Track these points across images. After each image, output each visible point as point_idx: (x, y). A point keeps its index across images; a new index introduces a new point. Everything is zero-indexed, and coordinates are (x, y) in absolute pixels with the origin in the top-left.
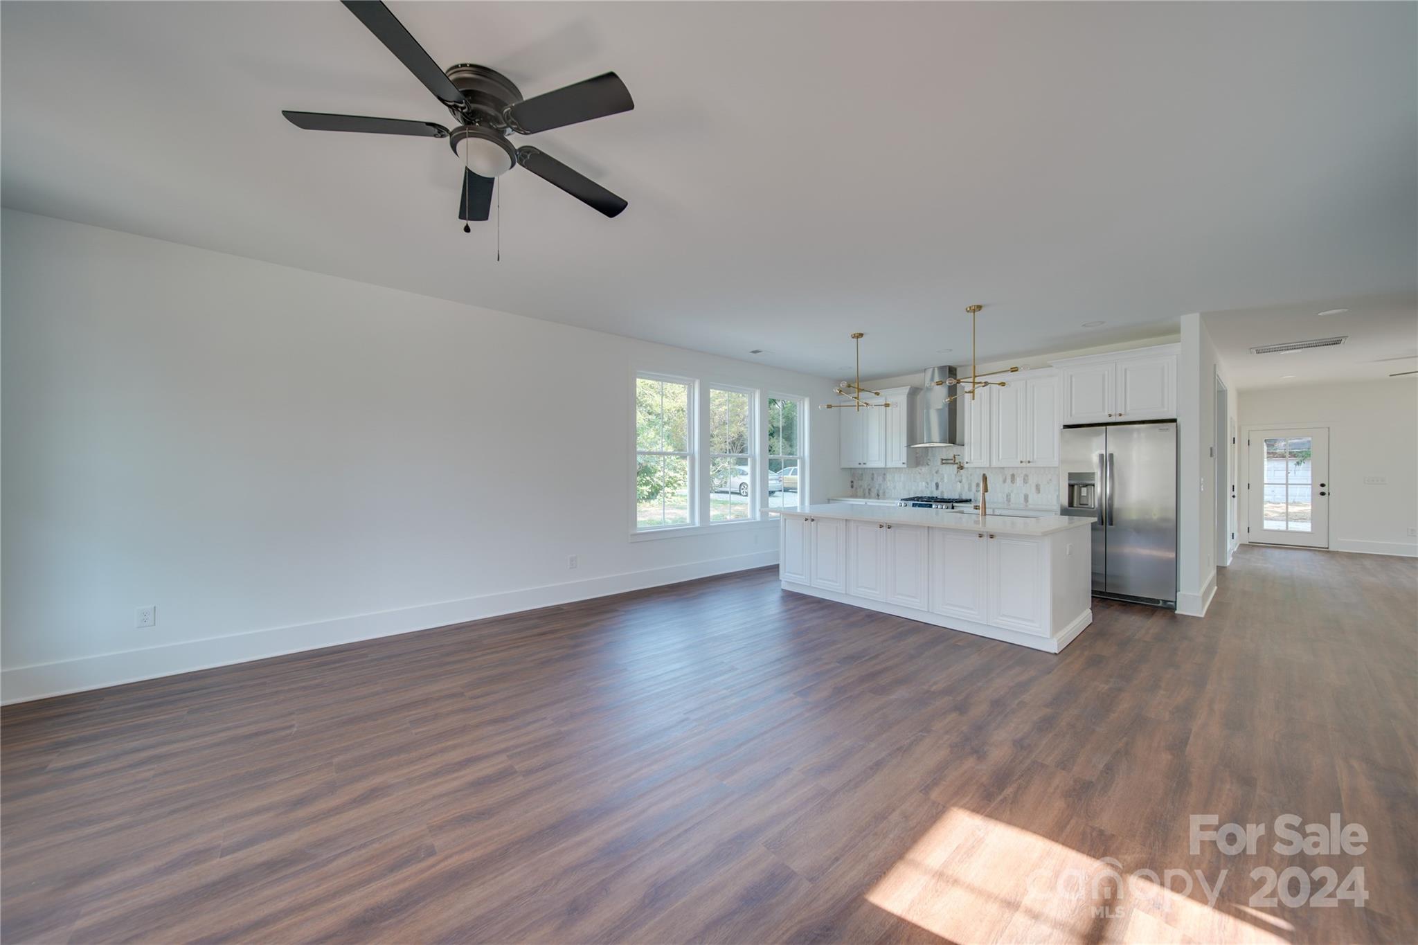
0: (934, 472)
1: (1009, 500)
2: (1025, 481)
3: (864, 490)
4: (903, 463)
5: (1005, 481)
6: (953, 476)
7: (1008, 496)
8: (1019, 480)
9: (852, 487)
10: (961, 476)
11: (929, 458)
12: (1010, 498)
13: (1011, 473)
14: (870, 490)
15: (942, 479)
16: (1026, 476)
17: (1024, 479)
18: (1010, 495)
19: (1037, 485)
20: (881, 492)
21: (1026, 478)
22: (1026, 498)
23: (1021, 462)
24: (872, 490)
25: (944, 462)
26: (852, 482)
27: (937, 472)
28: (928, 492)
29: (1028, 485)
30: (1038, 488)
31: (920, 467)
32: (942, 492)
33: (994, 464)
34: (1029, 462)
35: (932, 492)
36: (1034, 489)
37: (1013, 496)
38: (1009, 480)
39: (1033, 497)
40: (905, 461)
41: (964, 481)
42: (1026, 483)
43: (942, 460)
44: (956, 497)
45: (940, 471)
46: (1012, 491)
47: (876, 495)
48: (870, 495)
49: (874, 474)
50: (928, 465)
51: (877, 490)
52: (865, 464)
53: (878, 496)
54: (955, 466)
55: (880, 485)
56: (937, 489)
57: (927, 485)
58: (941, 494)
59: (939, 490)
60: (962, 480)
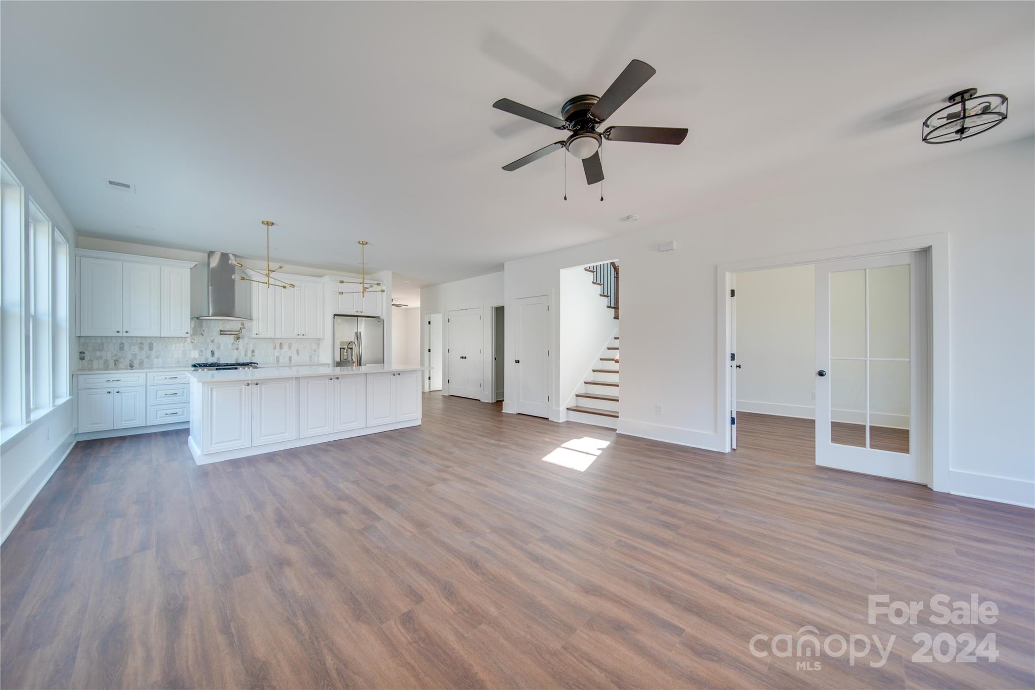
0: (209, 341)
1: (278, 361)
2: (290, 348)
3: (106, 361)
4: (187, 333)
5: (275, 348)
6: (230, 346)
8: (285, 347)
10: (238, 345)
11: (203, 329)
12: (279, 360)
13: (280, 342)
15: (219, 347)
16: (290, 344)
17: (289, 346)
18: (279, 357)
19: (297, 350)
20: (139, 362)
22: (290, 358)
23: (298, 335)
24: (122, 360)
25: (222, 333)
27: (212, 341)
28: (203, 358)
30: (298, 352)
32: (219, 359)
33: (278, 335)
34: (303, 335)
35: (207, 359)
36: (295, 352)
37: (281, 358)
38: (278, 347)
39: (295, 358)
40: (188, 331)
41: (241, 348)
42: (290, 349)
43: (221, 331)
44: (234, 362)
45: (216, 341)
46: (280, 355)
47: (129, 366)
48: (117, 366)
49: (123, 344)
50: (203, 335)
51: (130, 360)
52: (127, 332)
53: (132, 367)
54: (232, 337)
55: (135, 355)
56: (212, 355)
57: (201, 353)
58: (217, 360)
59: (214, 355)
60: (238, 347)
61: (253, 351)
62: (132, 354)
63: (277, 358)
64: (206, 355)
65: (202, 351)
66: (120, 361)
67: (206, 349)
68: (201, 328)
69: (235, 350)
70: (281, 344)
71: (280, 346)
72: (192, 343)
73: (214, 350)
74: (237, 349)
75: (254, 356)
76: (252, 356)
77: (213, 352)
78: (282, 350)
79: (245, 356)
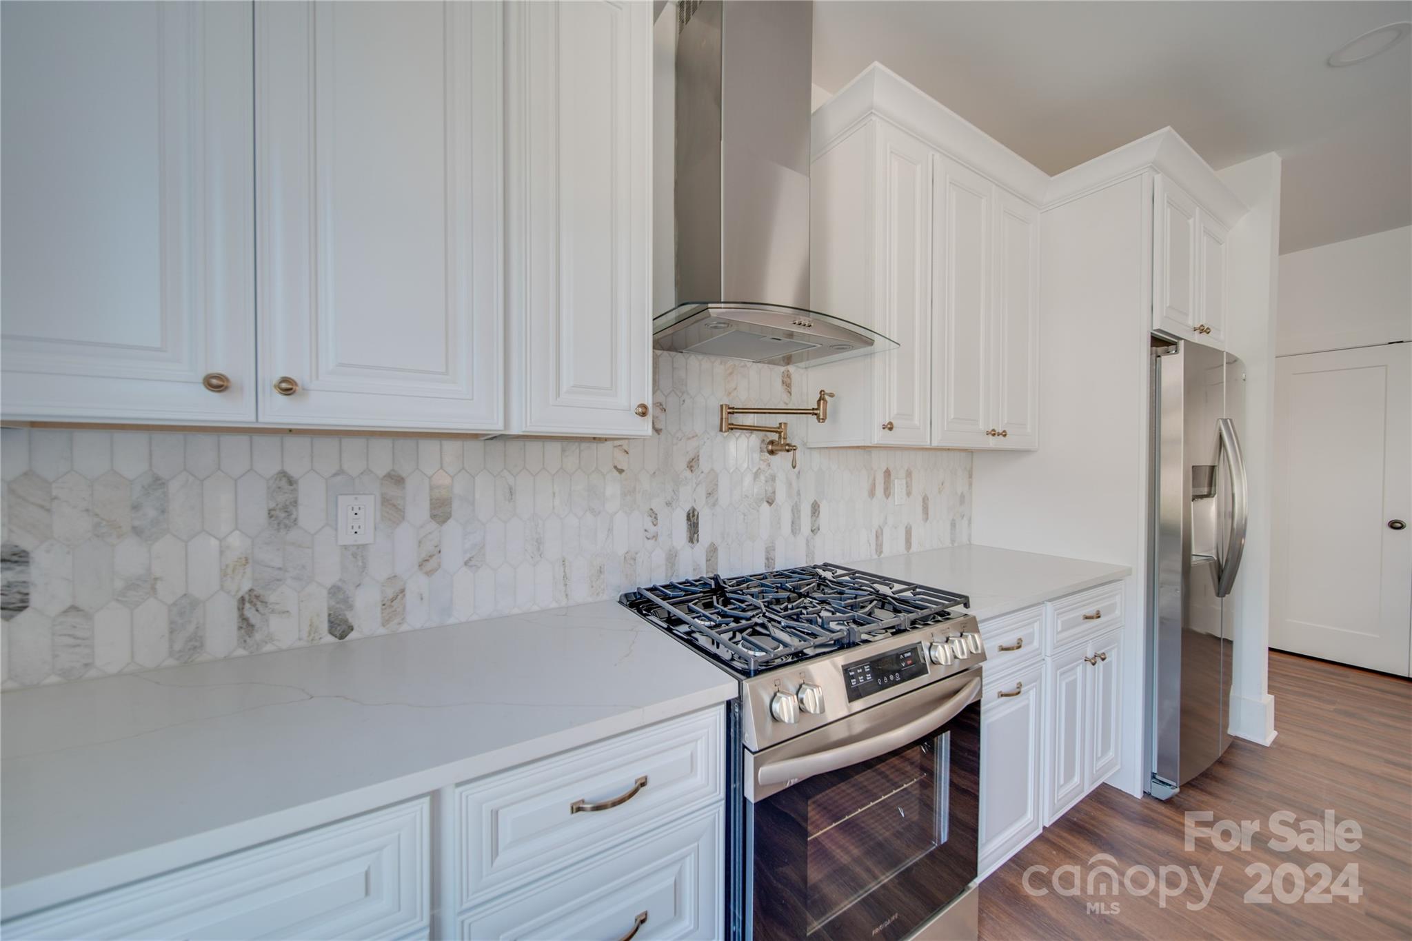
0: (681, 464)
1: (879, 549)
2: (910, 490)
4: (642, 414)
5: (872, 493)
6: (748, 487)
7: (879, 535)
8: (900, 487)
10: (773, 478)
11: (658, 396)
12: (881, 545)
15: (714, 494)
17: (907, 483)
18: (882, 531)
22: (909, 535)
23: (992, 433)
25: (726, 420)
27: (692, 465)
28: (659, 557)
29: (911, 498)
30: (927, 506)
36: (919, 510)
37: (886, 536)
38: (880, 491)
39: (921, 533)
41: (781, 496)
42: (908, 494)
43: (733, 411)
45: (704, 464)
46: (886, 522)
47: (325, 626)
48: (258, 636)
49: (291, 482)
51: (335, 591)
52: (288, 388)
53: (342, 637)
54: (755, 439)
55: (358, 553)
56: (691, 540)
57: (649, 526)
58: (708, 560)
59: (698, 541)
60: (774, 492)
61: (815, 509)
62: (346, 547)
63: (877, 537)
64: (670, 536)
65: (654, 515)
66: (272, 598)
67: (668, 504)
69: (765, 503)
70: (887, 473)
71: (885, 483)
72: (621, 471)
73: (698, 509)
74: (770, 501)
75: (819, 529)
76: (812, 531)
77: (693, 516)
78: (890, 498)
79: (792, 531)
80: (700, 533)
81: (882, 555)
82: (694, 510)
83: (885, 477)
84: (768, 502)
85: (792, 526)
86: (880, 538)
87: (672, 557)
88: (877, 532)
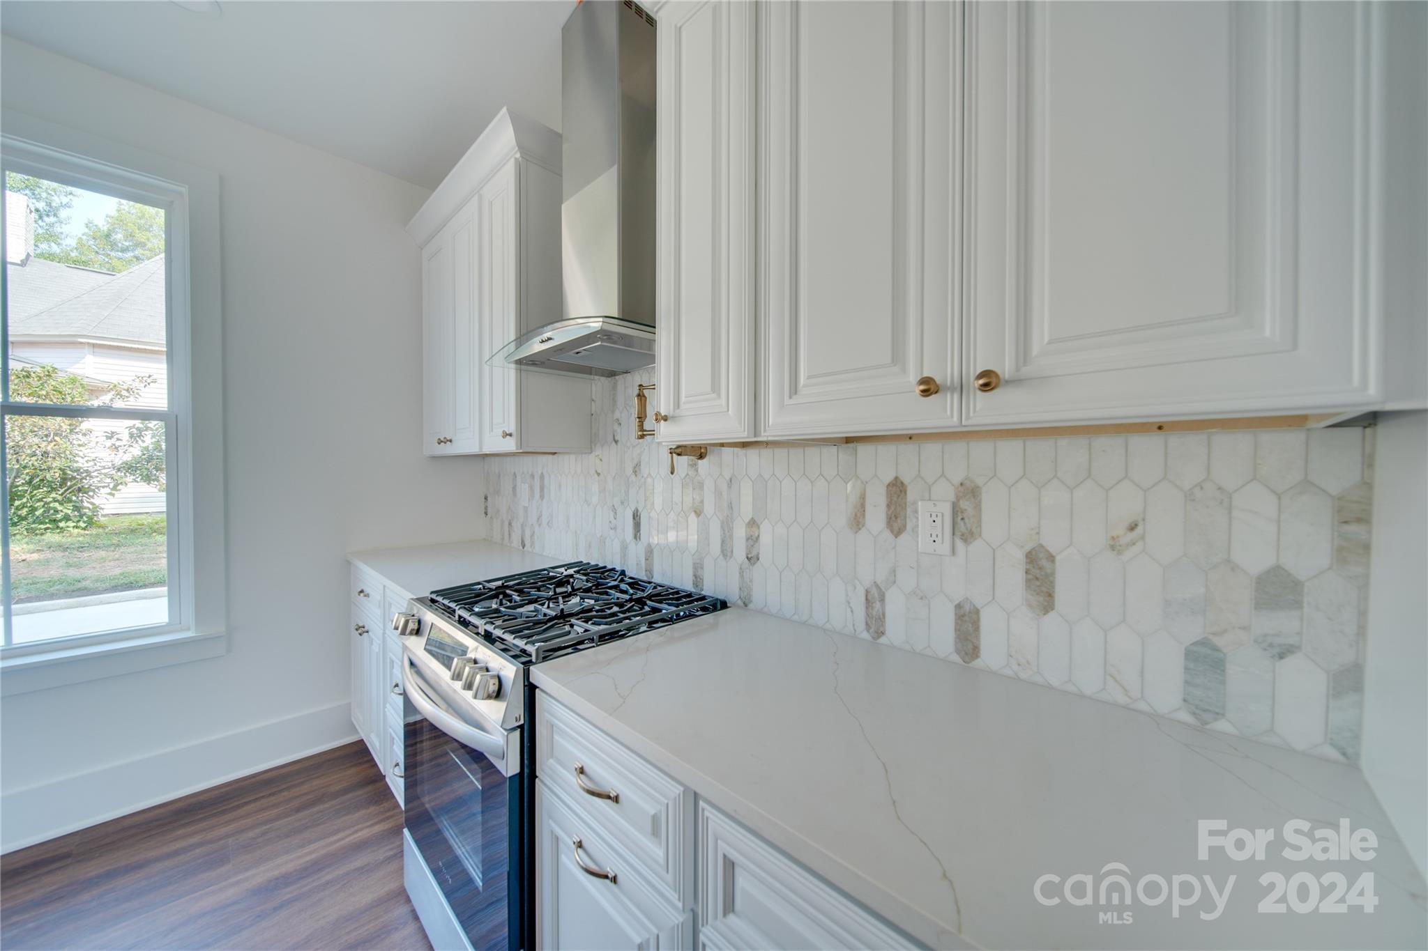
0: (629, 471)
1: (876, 625)
3: (502, 522)
4: (507, 435)
5: (858, 521)
7: (874, 600)
9: (486, 514)
11: (617, 414)
12: (881, 618)
13: (889, 478)
14: (510, 524)
16: (969, 492)
17: (956, 510)
19: (1033, 558)
20: (528, 533)
21: (965, 504)
23: (929, 388)
24: (514, 524)
26: (486, 498)
27: (636, 470)
29: (977, 545)
31: (598, 452)
33: (776, 423)
36: (1013, 579)
37: (895, 606)
40: (512, 428)
41: (709, 508)
42: (968, 537)
50: (616, 442)
56: (635, 537)
57: (612, 519)
58: (646, 560)
59: (640, 539)
60: (702, 502)
64: (622, 529)
65: (615, 511)
68: (613, 412)
69: (693, 514)
70: (897, 489)
71: (888, 506)
72: (599, 474)
73: (640, 510)
74: (698, 511)
75: (758, 559)
76: (747, 558)
77: (637, 516)
78: (904, 537)
79: (723, 551)
80: (641, 532)
81: (883, 640)
82: (637, 511)
83: (890, 495)
84: (695, 512)
85: (722, 546)
86: (878, 605)
87: (624, 548)
88: (867, 592)
